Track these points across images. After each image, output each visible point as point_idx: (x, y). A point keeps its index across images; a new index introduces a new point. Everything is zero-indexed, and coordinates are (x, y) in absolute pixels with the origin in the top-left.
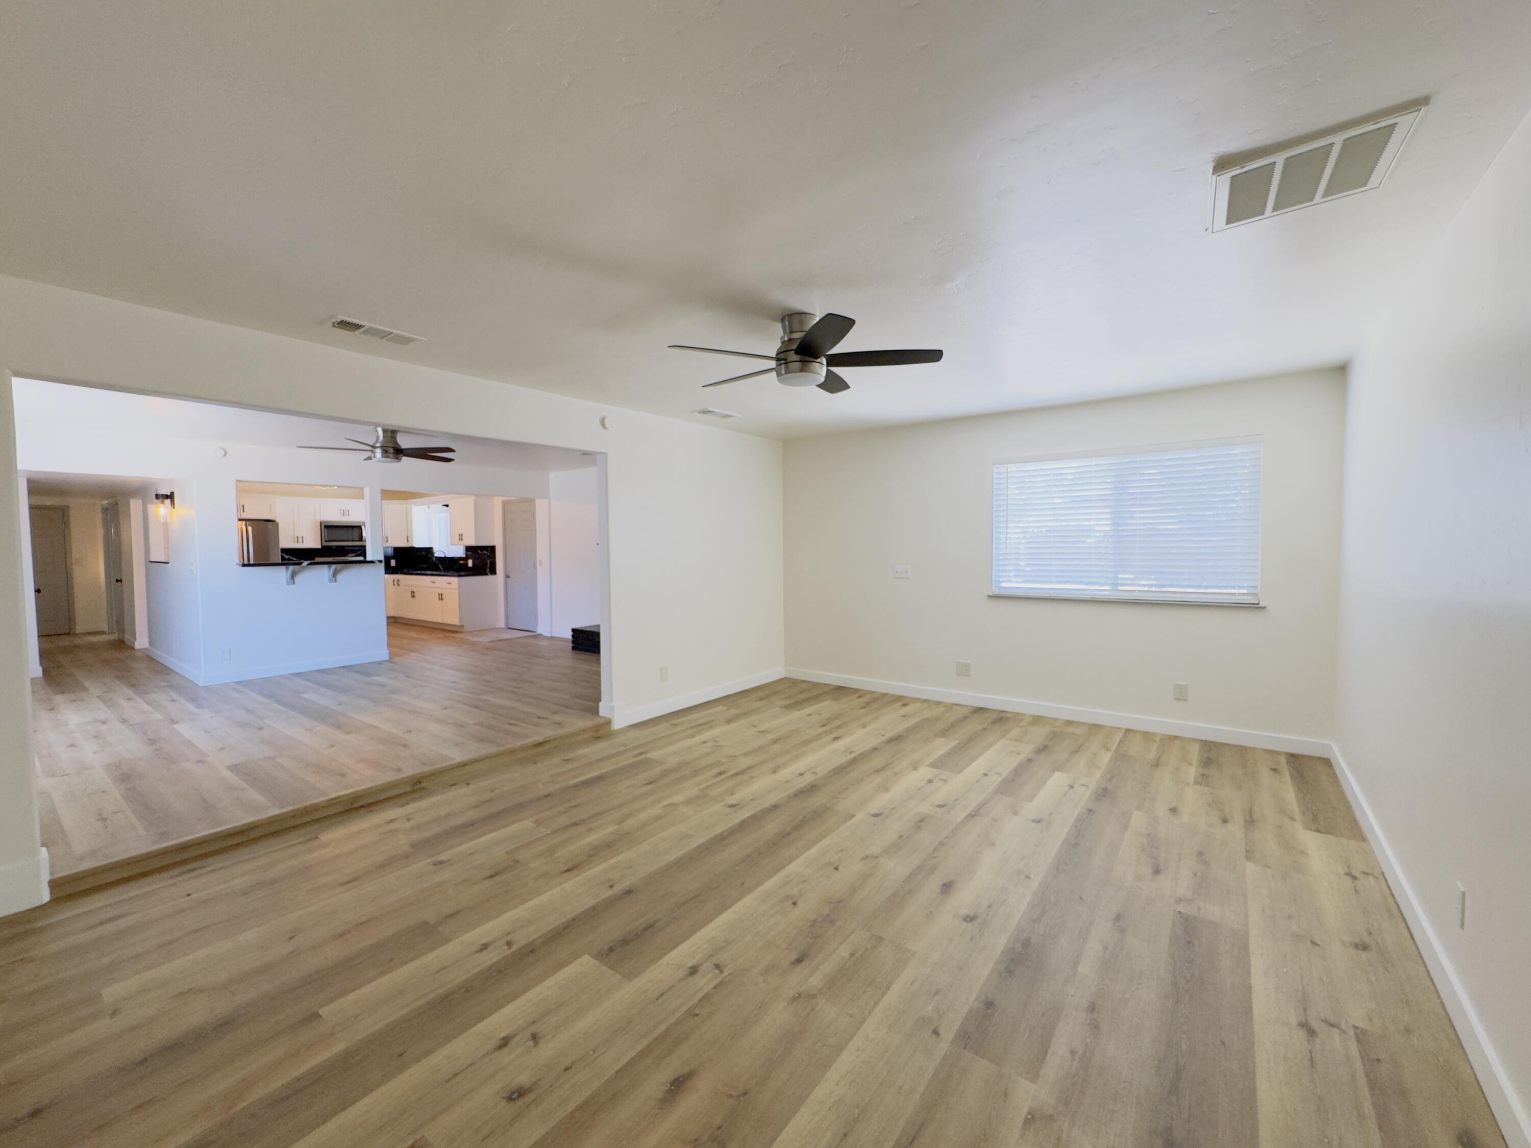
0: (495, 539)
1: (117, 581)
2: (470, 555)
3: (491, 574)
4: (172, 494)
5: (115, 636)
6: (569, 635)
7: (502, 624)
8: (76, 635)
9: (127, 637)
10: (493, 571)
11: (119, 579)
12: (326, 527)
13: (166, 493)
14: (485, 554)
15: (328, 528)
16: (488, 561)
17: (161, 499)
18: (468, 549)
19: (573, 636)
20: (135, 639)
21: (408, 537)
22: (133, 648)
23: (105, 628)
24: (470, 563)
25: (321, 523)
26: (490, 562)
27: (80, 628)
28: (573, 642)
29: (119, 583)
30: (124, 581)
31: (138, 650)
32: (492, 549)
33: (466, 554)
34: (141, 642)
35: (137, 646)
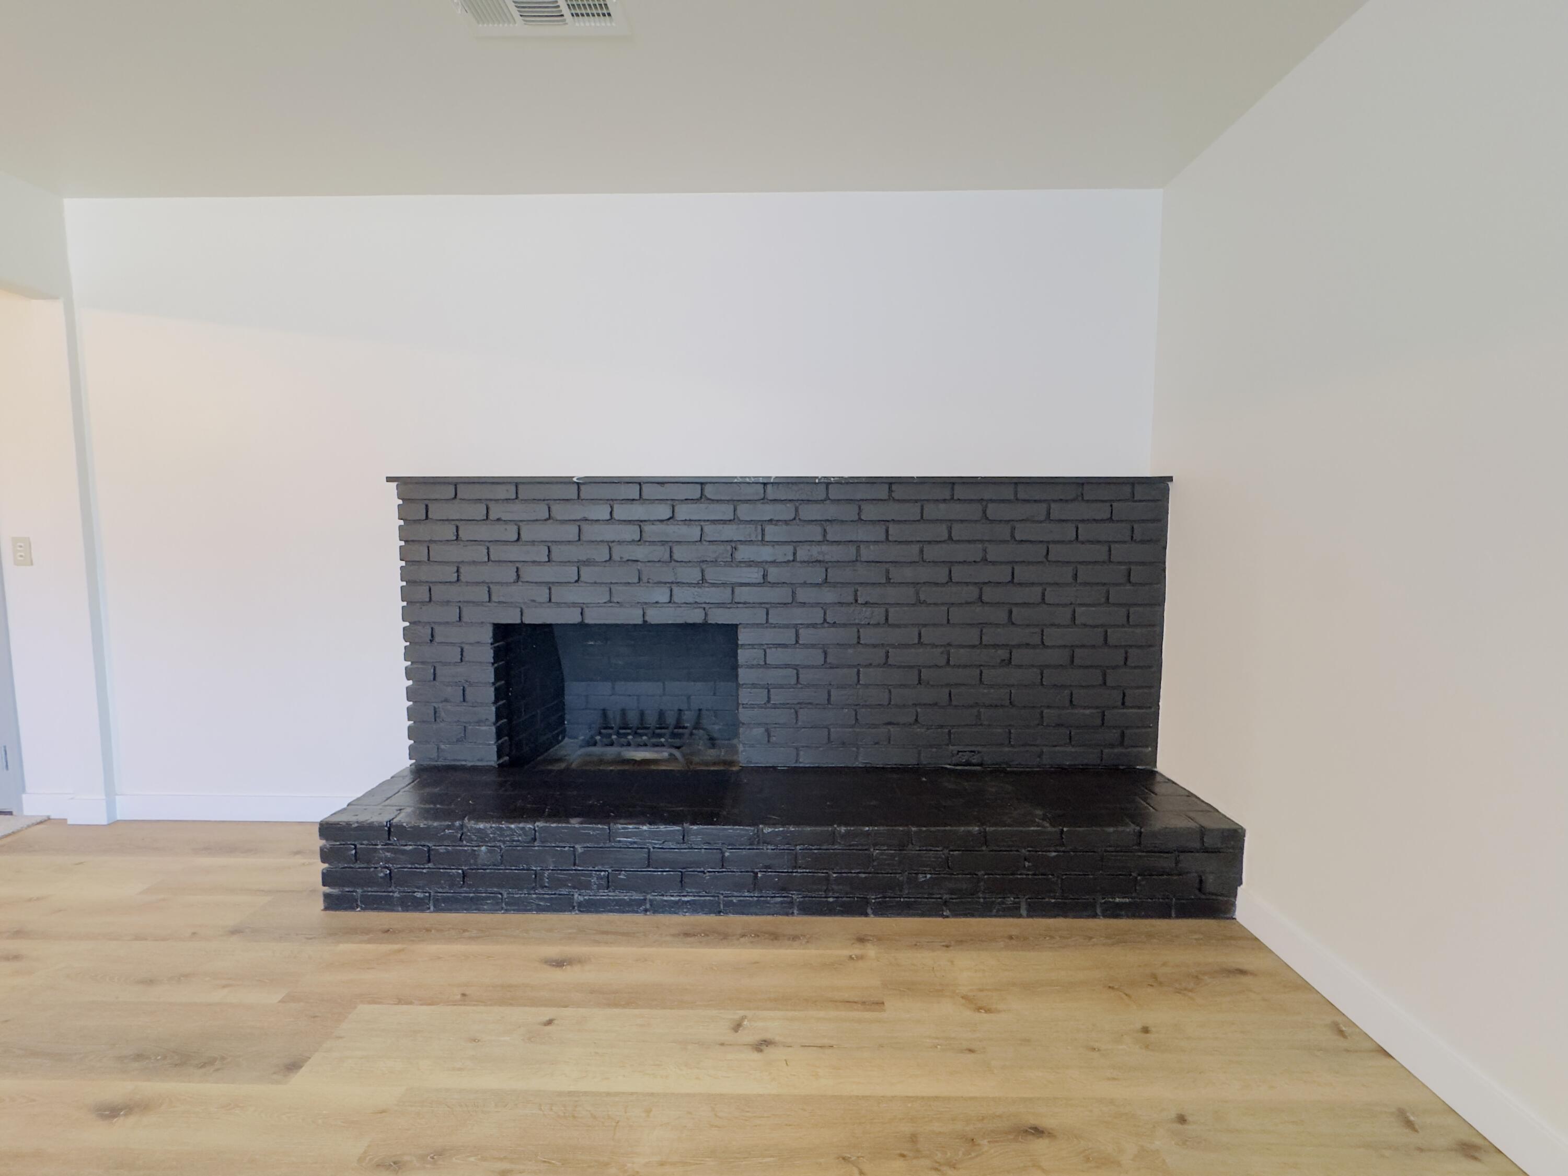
19: (326, 856)
28: (327, 877)
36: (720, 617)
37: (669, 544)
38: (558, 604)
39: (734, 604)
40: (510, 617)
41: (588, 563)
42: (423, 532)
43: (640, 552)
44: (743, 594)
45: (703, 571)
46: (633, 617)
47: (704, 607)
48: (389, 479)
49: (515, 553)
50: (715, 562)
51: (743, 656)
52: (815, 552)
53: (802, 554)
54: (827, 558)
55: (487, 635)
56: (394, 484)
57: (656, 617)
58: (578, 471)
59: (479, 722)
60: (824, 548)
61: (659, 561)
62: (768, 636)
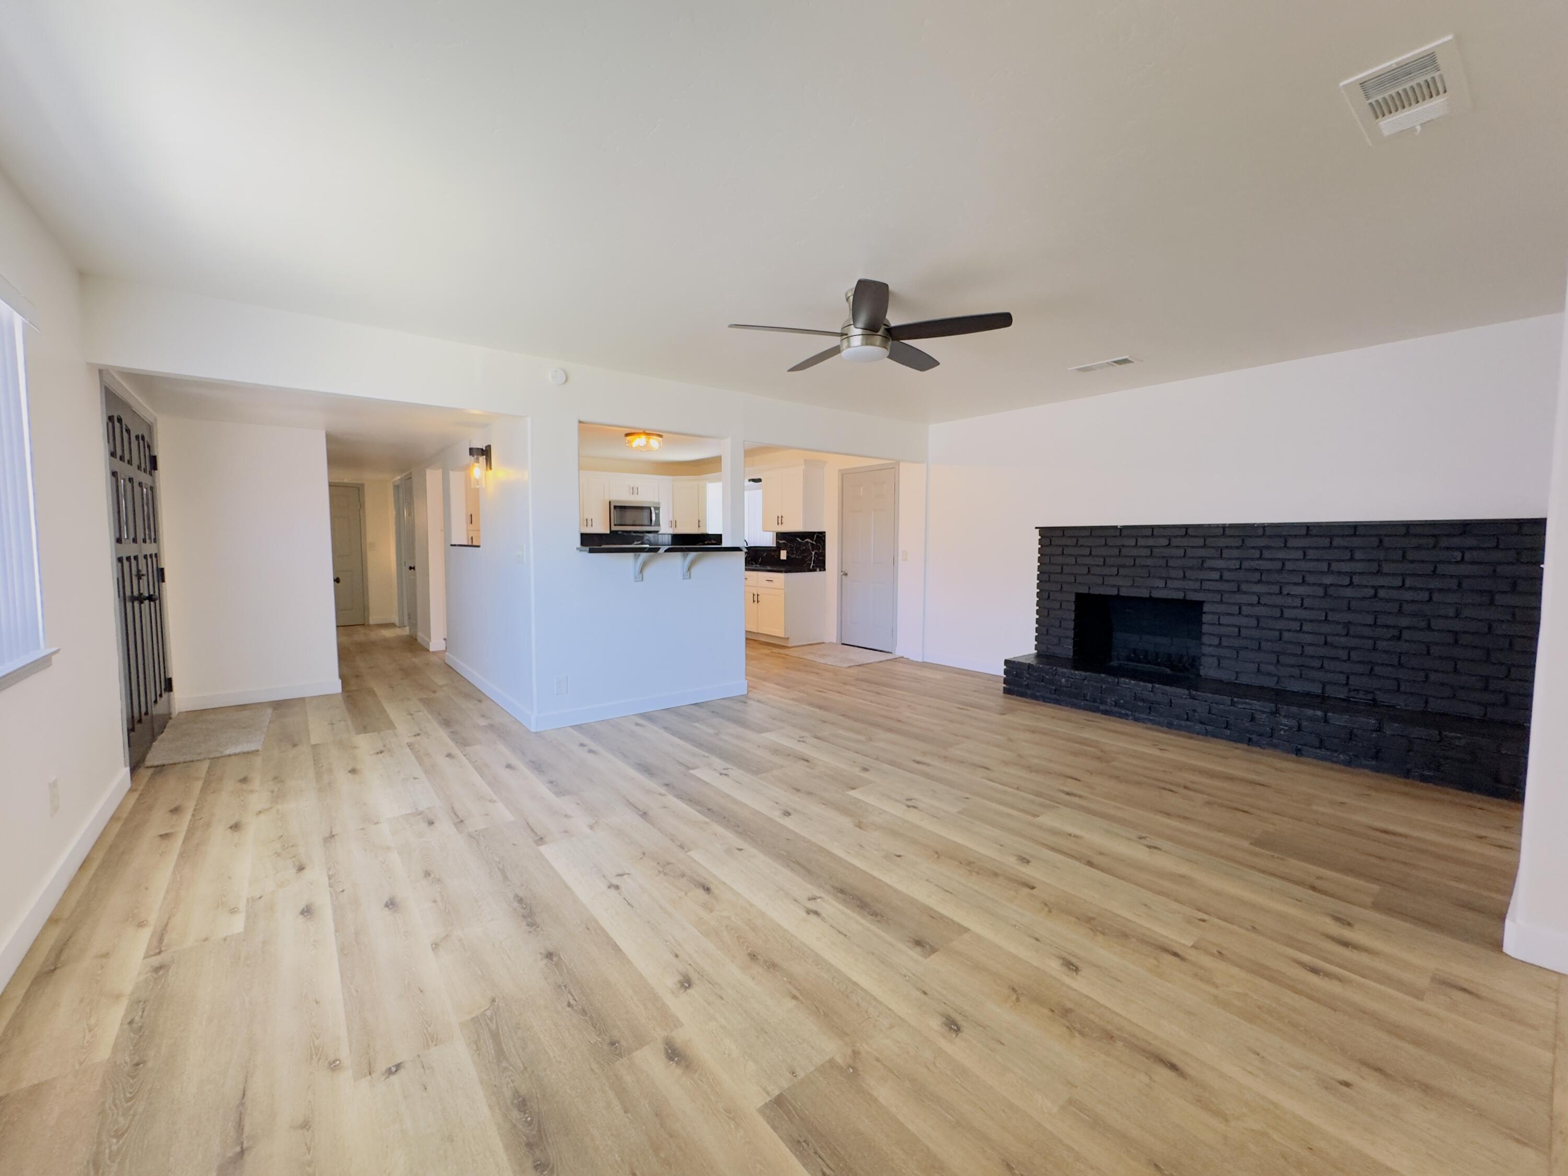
0: (827, 524)
1: (411, 568)
2: (784, 543)
3: (820, 570)
4: (489, 448)
5: (406, 631)
6: (999, 670)
7: (831, 636)
8: (369, 625)
9: (420, 635)
10: (820, 564)
11: (412, 566)
12: (615, 507)
13: (481, 447)
14: (807, 542)
15: (620, 510)
16: (813, 553)
17: (476, 456)
18: (780, 536)
19: (1006, 672)
20: (430, 638)
21: (699, 521)
22: (428, 651)
23: (395, 619)
24: (783, 555)
25: (610, 502)
26: (815, 553)
27: (373, 620)
28: (1005, 681)
29: (412, 570)
30: (416, 568)
31: (434, 653)
32: (820, 538)
33: (777, 543)
34: (436, 644)
35: (432, 648)
36: (1192, 596)
37: (1166, 559)
38: (1107, 585)
39: (1201, 590)
40: (1083, 590)
41: (1123, 566)
42: (1048, 550)
43: (1149, 562)
44: (1206, 585)
45: (1184, 572)
46: (1145, 594)
47: (1184, 590)
48: (1036, 528)
49: (1088, 561)
50: (1191, 568)
51: (1206, 618)
52: (1254, 564)
53: (1246, 564)
54: (1262, 568)
55: (1073, 598)
56: (1038, 530)
57: (1156, 594)
58: (1120, 523)
59: (1067, 637)
60: (1261, 562)
61: (1160, 567)
62: (1221, 608)
